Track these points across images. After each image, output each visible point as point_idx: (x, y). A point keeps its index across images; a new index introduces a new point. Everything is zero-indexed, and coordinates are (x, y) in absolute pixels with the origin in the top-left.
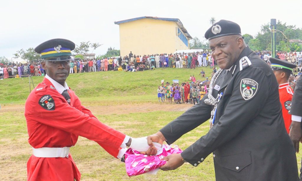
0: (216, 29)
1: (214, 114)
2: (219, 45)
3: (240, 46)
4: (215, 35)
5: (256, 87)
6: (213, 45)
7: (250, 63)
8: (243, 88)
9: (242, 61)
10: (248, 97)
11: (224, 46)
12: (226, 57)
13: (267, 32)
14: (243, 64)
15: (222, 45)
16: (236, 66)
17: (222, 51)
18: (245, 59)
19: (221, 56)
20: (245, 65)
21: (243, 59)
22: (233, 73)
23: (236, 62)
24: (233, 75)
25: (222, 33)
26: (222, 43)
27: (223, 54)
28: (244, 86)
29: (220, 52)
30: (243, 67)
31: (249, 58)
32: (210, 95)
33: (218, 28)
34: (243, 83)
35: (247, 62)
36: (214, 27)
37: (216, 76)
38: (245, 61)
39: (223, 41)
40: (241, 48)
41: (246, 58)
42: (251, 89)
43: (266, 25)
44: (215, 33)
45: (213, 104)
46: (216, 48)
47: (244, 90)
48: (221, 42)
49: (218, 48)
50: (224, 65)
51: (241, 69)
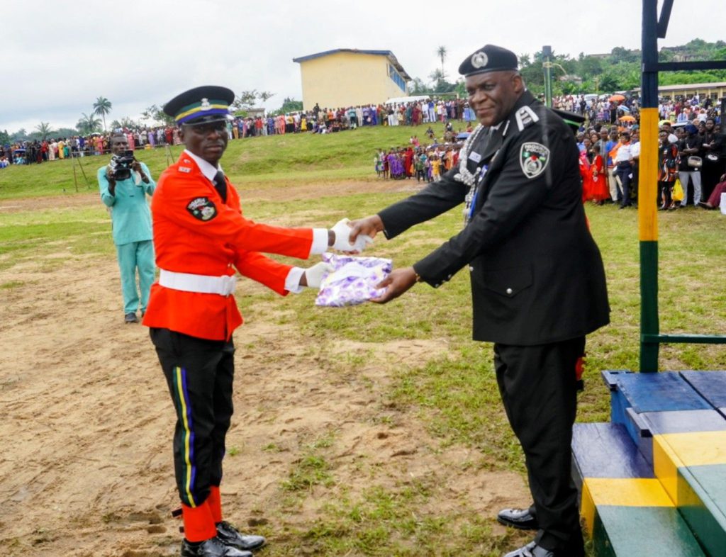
0: (480, 60)
1: (470, 200)
2: (483, 87)
3: (516, 89)
4: (476, 69)
5: (546, 156)
6: (473, 84)
7: (535, 118)
8: (524, 159)
9: (522, 115)
10: (533, 173)
11: (490, 87)
12: (492, 107)
13: (526, 66)
14: (523, 120)
15: (489, 86)
16: (509, 122)
17: (488, 97)
18: (525, 112)
19: (485, 105)
20: (527, 121)
21: (523, 112)
22: (504, 134)
23: (509, 115)
24: (504, 138)
25: (488, 66)
26: (489, 83)
27: (489, 101)
28: (526, 155)
29: (483, 97)
30: (524, 125)
32: (463, 169)
33: (483, 57)
34: (524, 150)
35: (529, 116)
36: (475, 55)
37: (472, 138)
38: (526, 115)
39: (489, 80)
40: (517, 92)
41: (527, 108)
42: (537, 160)
43: (524, 55)
44: (477, 66)
45: (469, 184)
47: (526, 162)
48: (486, 82)
49: (481, 90)
50: (489, 119)
51: (521, 128)
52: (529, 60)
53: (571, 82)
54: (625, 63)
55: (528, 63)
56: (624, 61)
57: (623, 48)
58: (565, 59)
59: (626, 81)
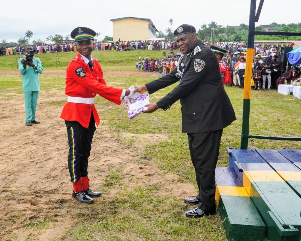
0: (180, 30)
2: (182, 39)
3: (194, 40)
4: (179, 33)
5: (203, 64)
6: (178, 39)
8: (195, 65)
9: (196, 49)
10: (198, 70)
11: (185, 40)
12: (186, 47)
13: (205, 29)
15: (184, 39)
16: (192, 52)
17: (184, 43)
21: (197, 48)
23: (192, 50)
24: (190, 57)
25: (183, 32)
26: (184, 38)
27: (184, 45)
28: (196, 64)
29: (182, 43)
31: (200, 47)
33: (181, 29)
34: (196, 62)
35: (198, 50)
36: (179, 28)
38: (198, 49)
40: (195, 41)
43: (204, 24)
44: (179, 32)
46: (180, 41)
47: (196, 66)
48: (183, 38)
52: (206, 27)
55: (206, 28)
56: (244, 29)
57: (244, 24)
58: (221, 27)
59: (245, 37)
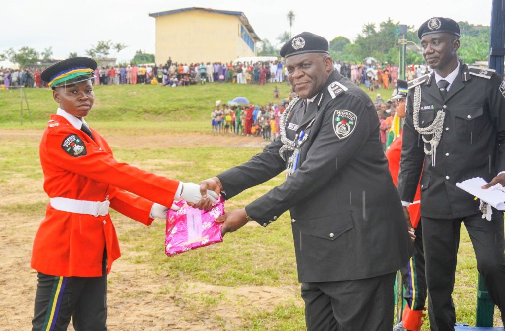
0: (298, 43)
2: (301, 65)
3: (327, 69)
4: (296, 51)
5: (354, 121)
6: (292, 64)
8: (336, 123)
9: (332, 88)
10: (343, 135)
11: (307, 66)
12: (309, 82)
13: (371, 34)
15: (306, 65)
16: (322, 94)
17: (305, 73)
19: (303, 80)
21: (333, 86)
22: (318, 104)
23: (323, 89)
25: (305, 48)
26: (306, 62)
27: (306, 77)
28: (338, 119)
29: (301, 74)
30: (336, 95)
33: (301, 41)
34: (336, 115)
35: (340, 88)
36: (295, 39)
38: (337, 87)
39: (307, 60)
40: (329, 71)
41: (337, 83)
42: (347, 124)
43: (370, 24)
44: (296, 48)
46: (296, 69)
47: (338, 125)
48: (304, 60)
49: (299, 68)
50: (306, 92)
52: (375, 29)
53: (414, 52)
54: (468, 37)
55: (374, 32)
56: (466, 35)
57: (467, 23)
58: (410, 30)
59: (468, 54)
